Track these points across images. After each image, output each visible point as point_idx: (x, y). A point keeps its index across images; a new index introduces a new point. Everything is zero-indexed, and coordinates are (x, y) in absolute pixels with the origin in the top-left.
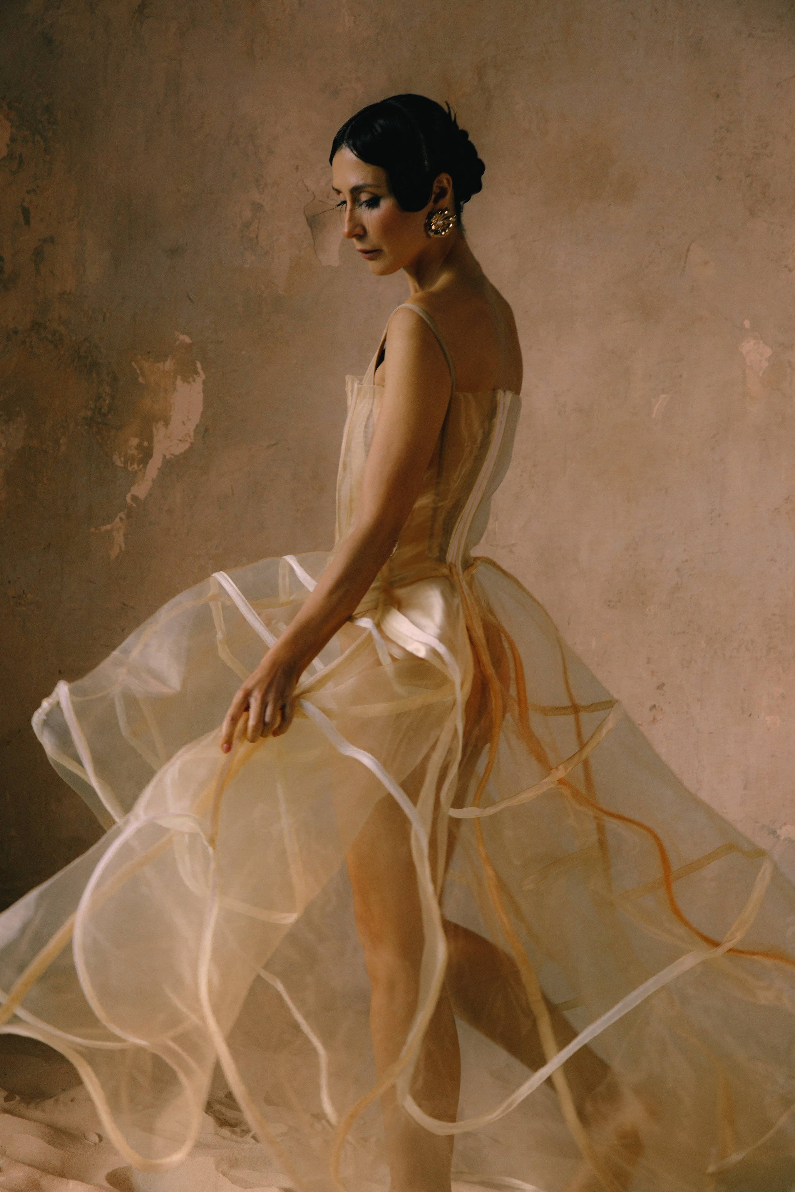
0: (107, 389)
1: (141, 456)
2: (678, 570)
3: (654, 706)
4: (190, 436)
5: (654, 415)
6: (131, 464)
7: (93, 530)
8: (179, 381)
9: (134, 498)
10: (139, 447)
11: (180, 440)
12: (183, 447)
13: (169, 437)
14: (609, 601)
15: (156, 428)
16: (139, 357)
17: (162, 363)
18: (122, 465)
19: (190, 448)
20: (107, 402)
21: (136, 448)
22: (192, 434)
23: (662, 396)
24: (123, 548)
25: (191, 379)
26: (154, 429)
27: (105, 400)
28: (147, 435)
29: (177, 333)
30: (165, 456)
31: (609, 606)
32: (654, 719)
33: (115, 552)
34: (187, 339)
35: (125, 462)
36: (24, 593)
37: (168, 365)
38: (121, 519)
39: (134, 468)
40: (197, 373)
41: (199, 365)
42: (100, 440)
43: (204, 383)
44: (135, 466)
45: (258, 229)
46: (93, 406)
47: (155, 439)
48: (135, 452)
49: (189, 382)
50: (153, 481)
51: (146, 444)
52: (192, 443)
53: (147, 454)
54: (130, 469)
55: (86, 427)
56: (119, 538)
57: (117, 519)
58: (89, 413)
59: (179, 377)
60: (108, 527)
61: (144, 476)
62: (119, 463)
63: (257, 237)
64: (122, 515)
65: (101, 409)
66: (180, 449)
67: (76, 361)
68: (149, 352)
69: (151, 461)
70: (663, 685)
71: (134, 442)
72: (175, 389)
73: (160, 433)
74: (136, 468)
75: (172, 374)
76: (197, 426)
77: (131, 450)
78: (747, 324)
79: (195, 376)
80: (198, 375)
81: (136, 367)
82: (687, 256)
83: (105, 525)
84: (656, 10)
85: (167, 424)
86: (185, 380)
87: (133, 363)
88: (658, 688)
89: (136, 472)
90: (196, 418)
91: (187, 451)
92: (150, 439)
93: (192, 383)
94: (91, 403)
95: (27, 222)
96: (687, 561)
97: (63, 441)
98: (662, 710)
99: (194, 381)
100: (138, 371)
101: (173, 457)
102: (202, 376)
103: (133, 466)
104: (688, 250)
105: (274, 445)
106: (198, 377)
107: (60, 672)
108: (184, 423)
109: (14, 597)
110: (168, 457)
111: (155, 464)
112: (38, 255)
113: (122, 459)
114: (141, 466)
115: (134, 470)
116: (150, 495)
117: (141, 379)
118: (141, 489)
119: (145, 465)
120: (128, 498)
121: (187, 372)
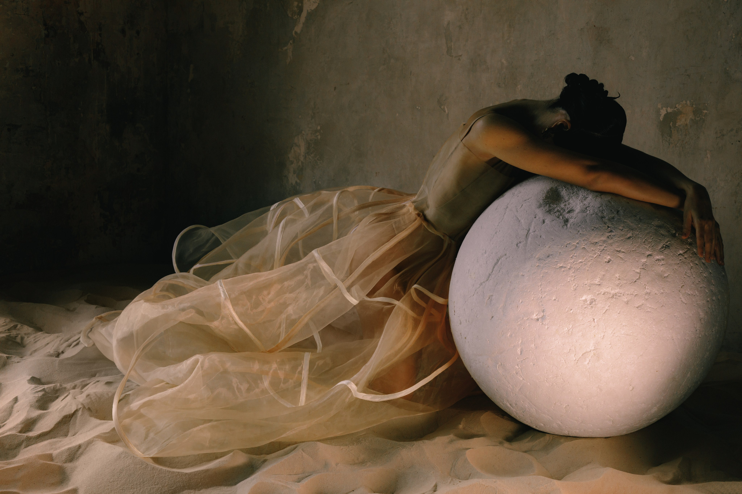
1: (298, 11)
2: (532, 65)
7: (280, 50)
9: (296, 33)
10: (298, 6)
11: (314, 2)
12: (315, 6)
13: (309, 1)
14: (499, 83)
19: (318, 6)
21: (296, 7)
24: (292, 59)
28: (301, 1)
30: (308, 10)
31: (499, 86)
33: (288, 61)
36: (254, 81)
38: (291, 44)
39: (295, 18)
42: (282, 4)
44: (296, 16)
47: (304, 3)
48: (296, 9)
50: (303, 23)
51: (300, 4)
52: (319, 3)
53: (301, 10)
54: (294, 18)
56: (290, 54)
57: (289, 44)
60: (286, 48)
61: (300, 21)
62: (290, 15)
64: (291, 42)
66: (313, 7)
69: (302, 13)
71: (296, 4)
74: (297, 18)
77: (294, 8)
91: (317, 7)
96: (537, 60)
97: (268, 4)
101: (311, 11)
105: (352, 3)
107: (267, 120)
109: (250, 84)
110: (309, 11)
111: (304, 14)
113: (291, 13)
114: (298, 16)
115: (295, 19)
116: (302, 31)
118: (298, 29)
119: (300, 15)
120: (294, 32)
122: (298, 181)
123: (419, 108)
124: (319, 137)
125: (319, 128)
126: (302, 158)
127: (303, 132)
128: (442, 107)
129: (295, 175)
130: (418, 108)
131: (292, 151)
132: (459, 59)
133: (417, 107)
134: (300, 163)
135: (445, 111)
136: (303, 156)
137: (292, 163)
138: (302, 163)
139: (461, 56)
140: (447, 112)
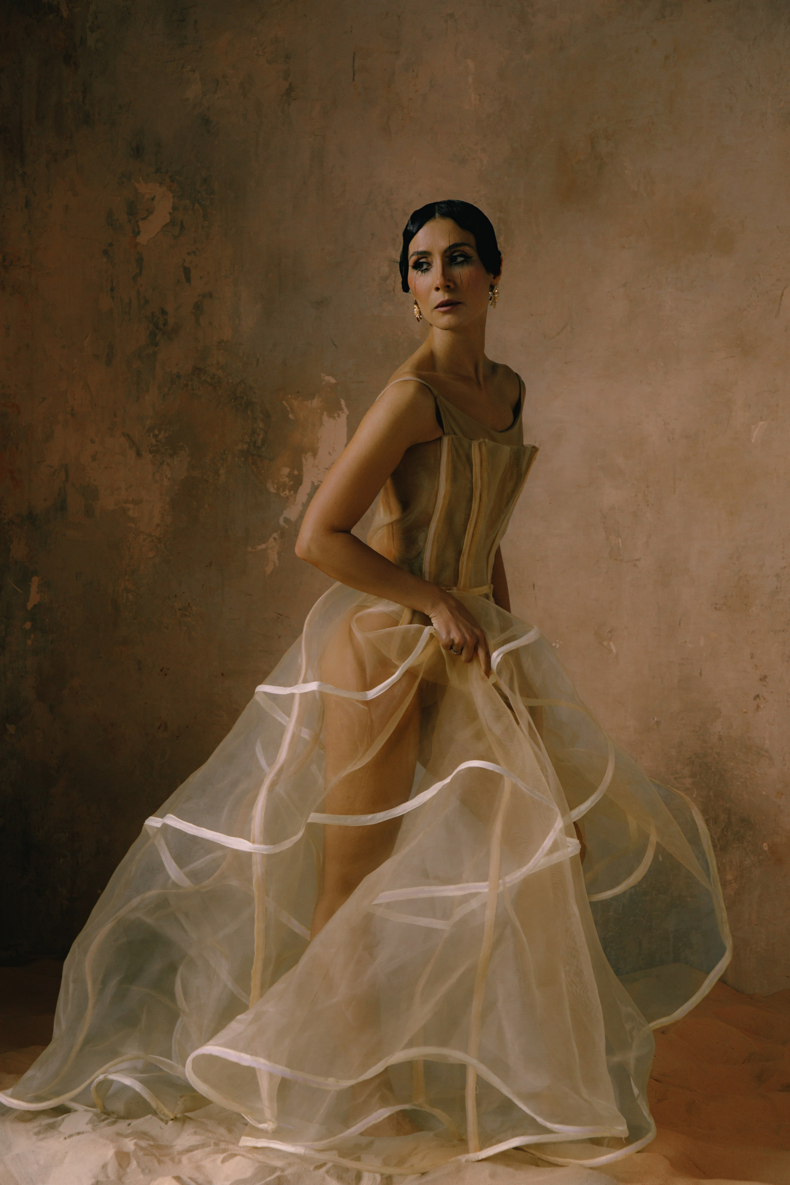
0: (261, 425)
1: (292, 483)
2: (777, 575)
3: (758, 696)
5: (753, 441)
6: (283, 491)
7: (250, 549)
8: (325, 417)
9: (286, 520)
10: (290, 476)
13: (317, 466)
14: (716, 604)
15: (305, 458)
16: (290, 396)
17: (310, 401)
18: (275, 491)
20: (261, 436)
21: (287, 476)
23: (761, 423)
24: (277, 565)
25: (336, 415)
26: (303, 459)
27: (259, 435)
28: (297, 466)
29: (322, 375)
30: (313, 483)
31: (716, 608)
32: (758, 707)
33: (269, 569)
34: (332, 380)
35: (278, 489)
36: (189, 606)
37: (316, 403)
38: (275, 539)
39: (285, 494)
40: (341, 409)
41: (343, 402)
42: (255, 470)
43: (348, 418)
44: (287, 492)
45: (395, 282)
46: (248, 440)
47: (305, 469)
48: (287, 479)
49: (334, 418)
50: (303, 505)
51: (296, 472)
53: (297, 482)
54: (282, 495)
55: (242, 459)
56: (273, 556)
57: (271, 539)
58: (245, 446)
59: (325, 413)
60: (263, 546)
61: (295, 501)
62: (272, 490)
63: (394, 290)
64: (275, 535)
65: (255, 442)
67: (233, 400)
68: (298, 392)
69: (301, 488)
70: (765, 677)
71: (286, 471)
72: (321, 424)
73: (308, 462)
74: (288, 494)
75: (319, 411)
77: (283, 478)
79: (340, 412)
80: (342, 411)
81: (286, 405)
82: (781, 300)
83: (261, 544)
84: (750, 86)
85: (315, 455)
86: (331, 415)
87: (284, 402)
88: (761, 680)
89: (287, 497)
92: (300, 470)
93: (337, 418)
94: (246, 437)
95: (188, 280)
96: (785, 567)
97: (222, 471)
98: (765, 699)
99: (339, 416)
100: (288, 409)
102: (346, 412)
103: (285, 493)
104: (782, 295)
106: (343, 413)
107: (223, 674)
108: (330, 454)
109: (180, 610)
111: (304, 490)
112: (198, 307)
113: (275, 486)
114: (292, 492)
115: (285, 496)
117: (291, 416)
118: (292, 513)
119: (296, 492)
120: (281, 521)
121: (333, 409)
123: (558, 646)
128: (605, 643)
130: (556, 646)
132: (635, 565)
133: (554, 645)
135: (611, 651)
139: (638, 560)
140: (614, 651)
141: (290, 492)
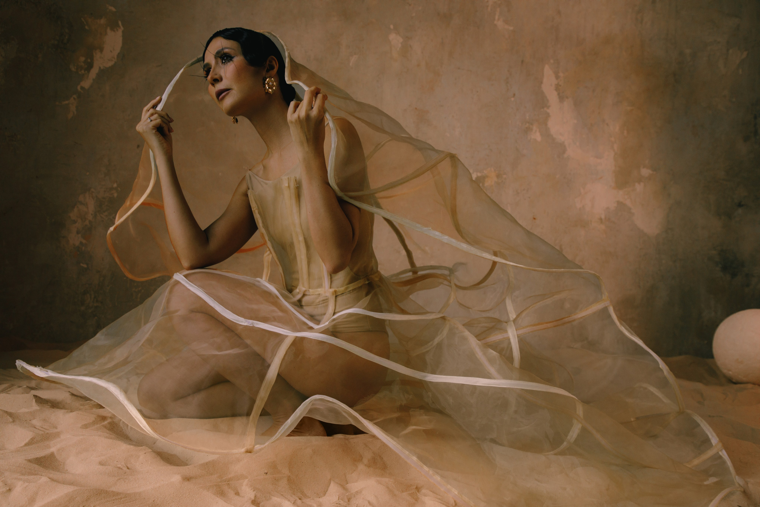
0: (67, 31)
1: (86, 66)
4: (114, 58)
5: (351, 64)
6: (81, 71)
7: (57, 103)
8: (108, 30)
9: (82, 88)
10: (85, 62)
11: (109, 60)
12: (110, 64)
13: (103, 58)
15: (95, 53)
16: (86, 16)
17: (99, 20)
18: (75, 70)
19: (114, 64)
20: (67, 37)
21: (83, 62)
22: (116, 57)
23: (355, 56)
24: (75, 114)
25: (115, 29)
27: (65, 36)
28: (90, 56)
29: (107, 5)
30: (100, 68)
33: (70, 116)
34: (113, 9)
35: (77, 69)
36: (15, 135)
37: (103, 21)
38: (74, 99)
40: (119, 26)
41: (120, 23)
42: (62, 57)
43: (123, 32)
44: (83, 72)
46: (58, 39)
47: (95, 59)
48: (83, 64)
49: (114, 31)
50: (93, 80)
51: (89, 60)
52: (115, 62)
53: (90, 66)
54: (80, 73)
55: (54, 49)
56: (73, 108)
57: (72, 99)
58: (56, 42)
59: (109, 28)
60: (67, 102)
61: (88, 77)
62: (73, 69)
64: (75, 96)
65: (62, 40)
66: (108, 65)
67: (48, 14)
68: (91, 14)
69: (92, 69)
71: (82, 59)
72: (106, 34)
73: (97, 55)
75: (105, 26)
76: (119, 54)
77: (80, 63)
78: (392, 27)
79: (118, 28)
81: (83, 21)
83: (65, 101)
85: (101, 50)
86: (112, 29)
87: (82, 19)
89: (83, 75)
90: (118, 50)
91: (113, 66)
92: (92, 59)
94: (57, 37)
97: (40, 55)
99: (117, 30)
100: (85, 23)
101: (105, 68)
102: (122, 28)
106: (120, 29)
107: (37, 177)
108: (111, 51)
109: (9, 137)
110: (102, 68)
111: (94, 72)
113: (75, 67)
116: (91, 87)
117: (87, 27)
118: (86, 84)
119: (89, 72)
120: (79, 88)
121: (114, 26)
122: (84, 241)
124: (116, 195)
125: (115, 185)
126: (90, 217)
127: (93, 190)
129: (80, 235)
131: (76, 210)
134: (87, 222)
136: (92, 214)
137: (75, 222)
138: (90, 222)
141: (85, 71)
